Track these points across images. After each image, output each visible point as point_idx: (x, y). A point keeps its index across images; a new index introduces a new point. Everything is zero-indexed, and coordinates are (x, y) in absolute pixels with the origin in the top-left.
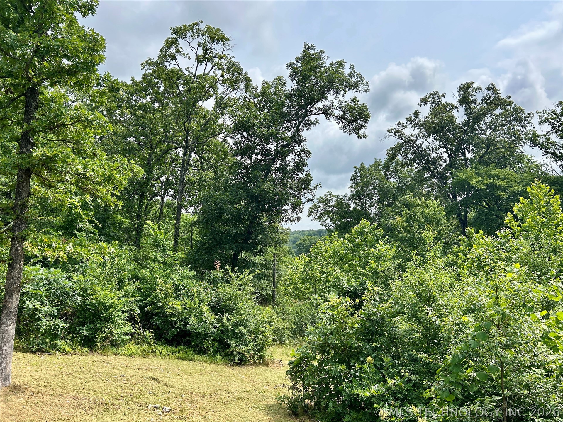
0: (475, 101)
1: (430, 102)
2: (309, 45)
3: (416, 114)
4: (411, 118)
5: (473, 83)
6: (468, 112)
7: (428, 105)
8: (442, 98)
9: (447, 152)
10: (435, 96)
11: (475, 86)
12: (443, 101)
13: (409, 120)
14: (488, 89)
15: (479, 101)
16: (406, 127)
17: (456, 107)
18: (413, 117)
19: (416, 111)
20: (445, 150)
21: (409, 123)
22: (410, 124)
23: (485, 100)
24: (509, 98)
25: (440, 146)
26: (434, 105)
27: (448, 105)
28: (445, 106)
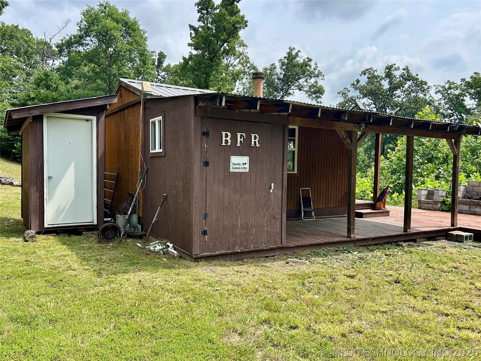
0: (395, 77)
1: (368, 74)
2: (292, 47)
3: (358, 81)
4: (354, 84)
5: (395, 65)
6: (390, 83)
7: (366, 76)
8: (375, 72)
9: (376, 107)
10: (370, 70)
12: (376, 74)
14: (404, 69)
15: (398, 76)
16: (349, 91)
17: (384, 79)
20: (374, 106)
21: (352, 87)
22: (354, 87)
23: (402, 76)
24: (417, 75)
25: (372, 103)
26: (370, 76)
27: (379, 77)
28: (377, 77)
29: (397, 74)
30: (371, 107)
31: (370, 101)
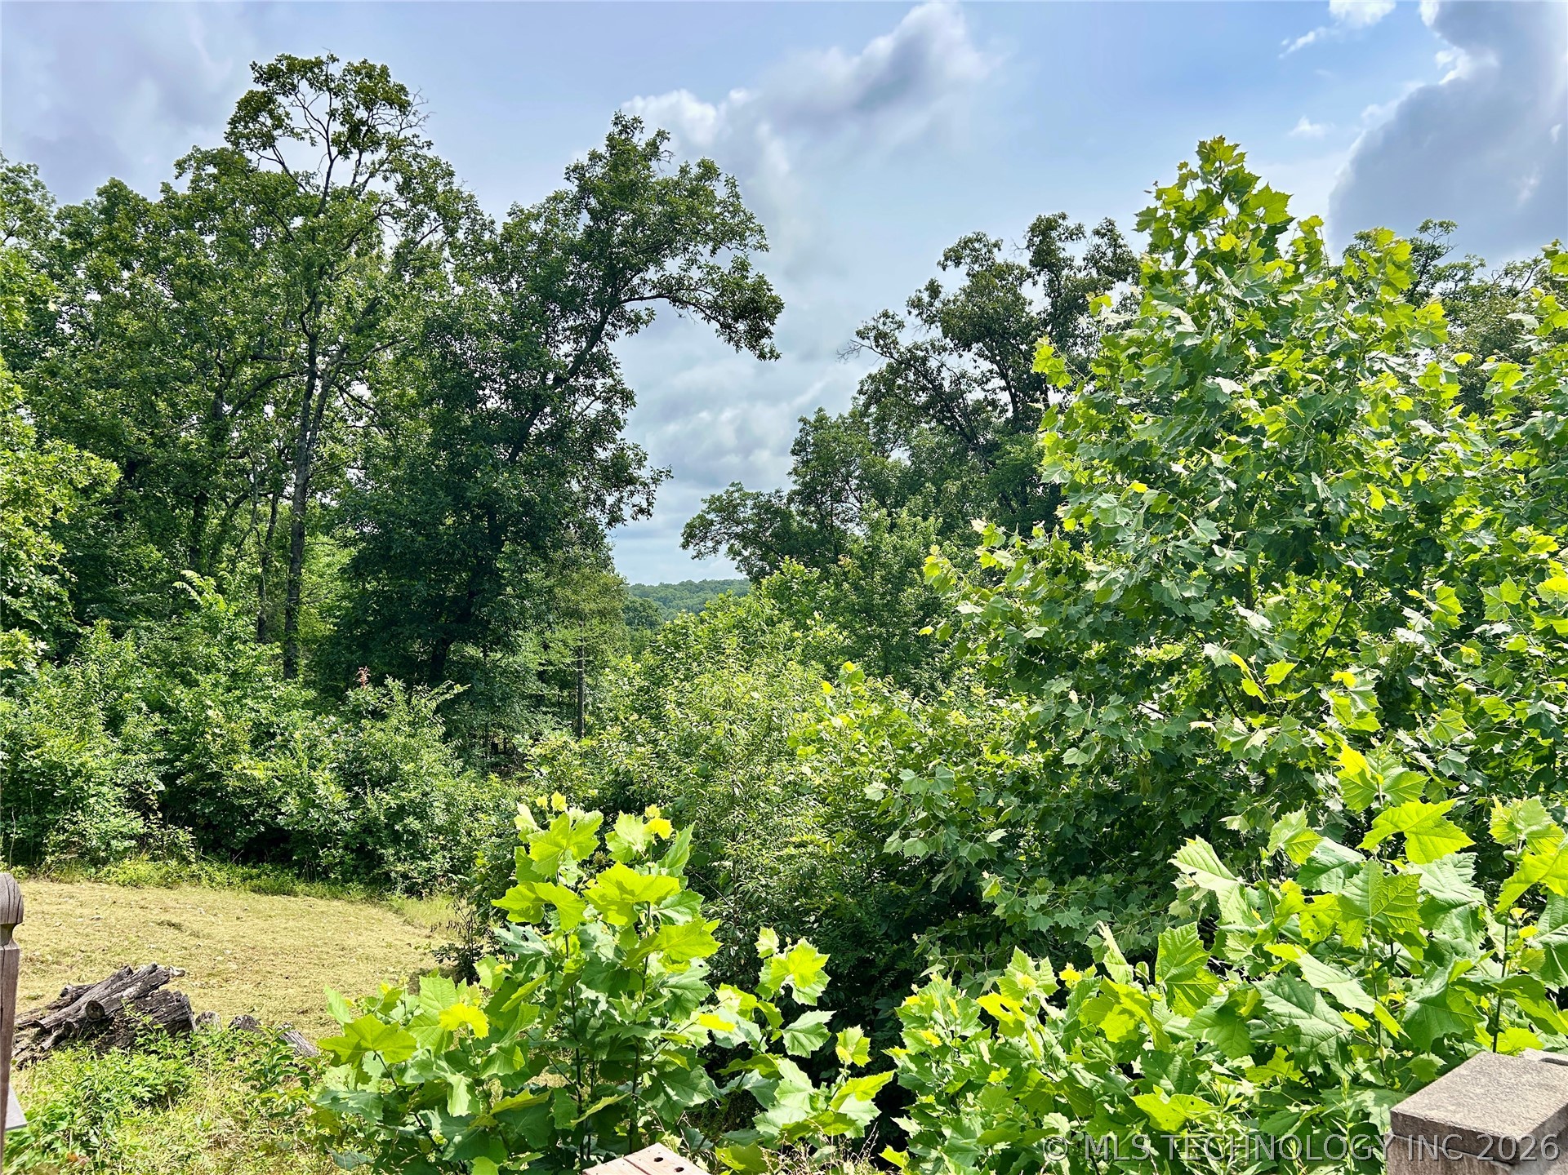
0: (1068, 263)
1: (968, 260)
2: (628, 118)
3: (934, 289)
4: (920, 300)
5: (1064, 217)
6: (1053, 289)
7: (964, 269)
8: (995, 250)
9: (1007, 388)
10: (977, 245)
11: (1071, 223)
12: (1000, 258)
13: (916, 304)
14: (1097, 233)
15: (1079, 262)
16: (901, 325)
17: (1029, 275)
18: (926, 297)
19: (932, 283)
20: (1003, 383)
21: (915, 312)
22: (920, 314)
23: (1093, 260)
25: (991, 372)
26: (976, 267)
27: (1010, 268)
28: (1003, 272)
29: (1075, 252)
30: (989, 386)
31: (986, 365)
